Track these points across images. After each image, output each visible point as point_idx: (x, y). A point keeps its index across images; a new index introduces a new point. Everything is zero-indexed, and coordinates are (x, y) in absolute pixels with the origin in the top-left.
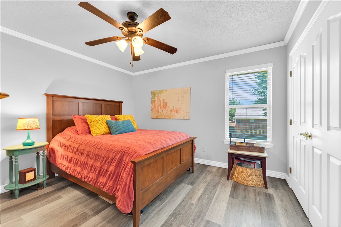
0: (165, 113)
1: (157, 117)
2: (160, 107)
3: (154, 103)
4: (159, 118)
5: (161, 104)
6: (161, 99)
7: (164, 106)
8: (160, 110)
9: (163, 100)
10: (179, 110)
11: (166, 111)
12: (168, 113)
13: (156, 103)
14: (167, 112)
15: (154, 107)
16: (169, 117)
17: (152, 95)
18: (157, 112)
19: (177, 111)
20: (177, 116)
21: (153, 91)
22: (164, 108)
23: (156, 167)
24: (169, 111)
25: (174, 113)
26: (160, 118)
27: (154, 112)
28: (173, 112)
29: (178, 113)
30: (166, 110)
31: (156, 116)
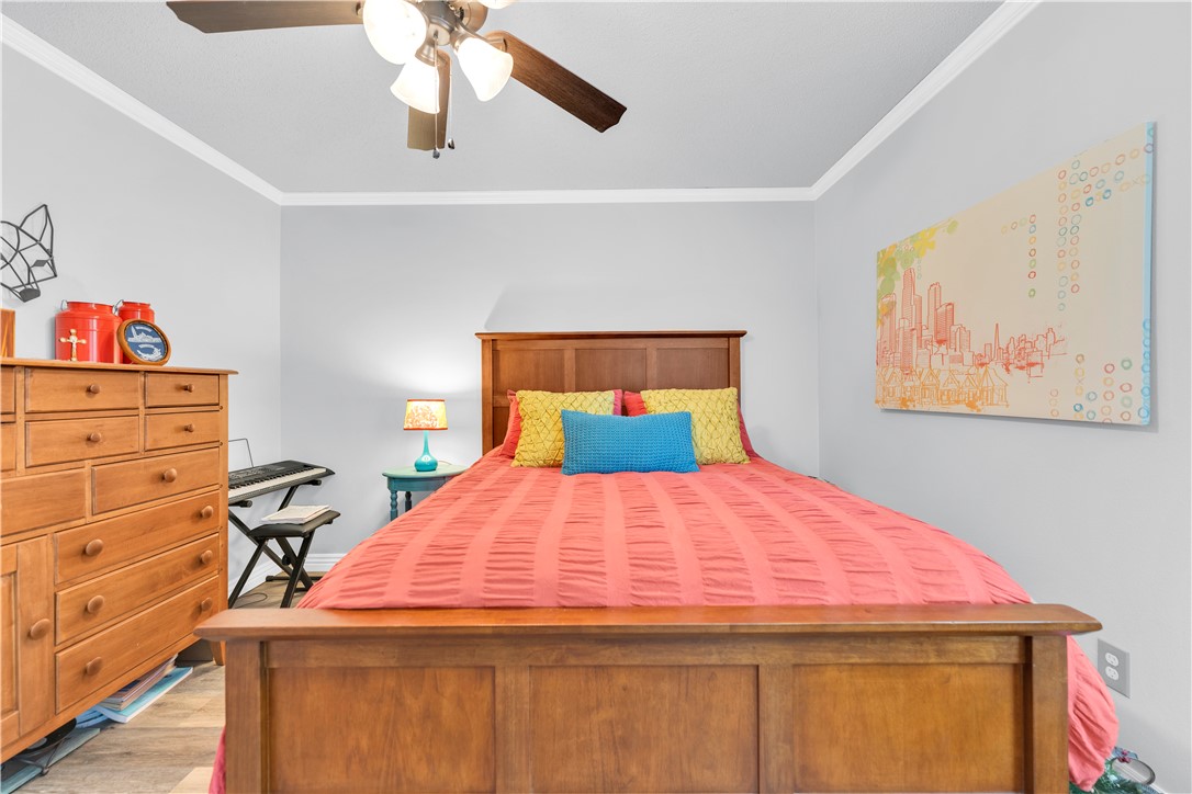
0: (943, 377)
1: (904, 401)
2: (920, 338)
3: (887, 321)
4: (911, 408)
5: (924, 322)
6: (922, 289)
7: (937, 332)
8: (920, 358)
9: (935, 288)
10: (1041, 345)
11: (953, 360)
12: (961, 378)
13: (899, 315)
14: (953, 366)
15: (888, 344)
16: (971, 405)
17: (879, 276)
18: (903, 368)
19: (1022, 357)
20: (1021, 394)
21: (884, 251)
22: (940, 342)
23: (414, 705)
24: (968, 358)
25: (1001, 370)
26: (918, 408)
27: (891, 370)
28: (996, 368)
29: (1035, 370)
30: (952, 352)
31: (898, 394)
